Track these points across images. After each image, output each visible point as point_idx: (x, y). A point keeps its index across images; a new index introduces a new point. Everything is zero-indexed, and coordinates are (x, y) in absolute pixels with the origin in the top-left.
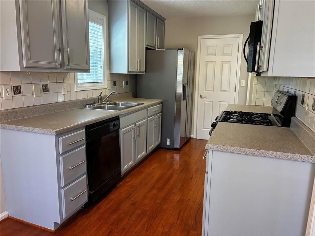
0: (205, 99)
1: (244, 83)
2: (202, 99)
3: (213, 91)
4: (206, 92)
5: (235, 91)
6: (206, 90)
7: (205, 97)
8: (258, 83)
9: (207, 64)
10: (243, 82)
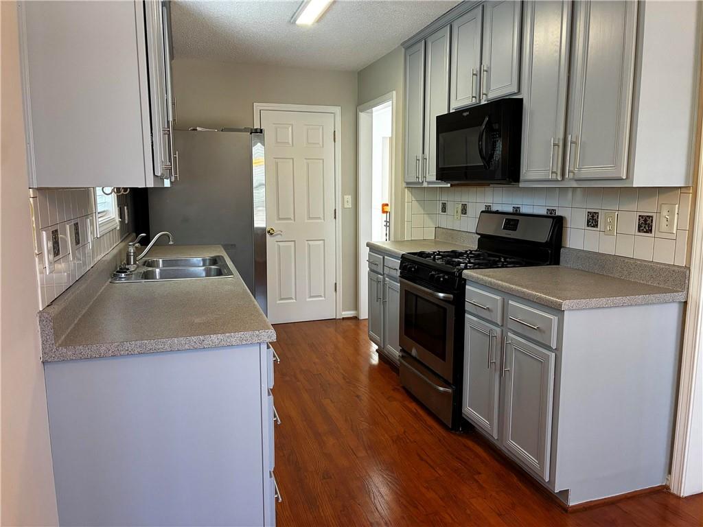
0: (278, 238)
1: (350, 200)
2: (272, 238)
3: (294, 220)
4: (279, 222)
5: (335, 218)
6: (280, 219)
7: (279, 232)
8: (413, 199)
9: (277, 164)
10: (349, 198)
